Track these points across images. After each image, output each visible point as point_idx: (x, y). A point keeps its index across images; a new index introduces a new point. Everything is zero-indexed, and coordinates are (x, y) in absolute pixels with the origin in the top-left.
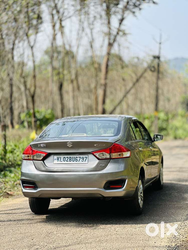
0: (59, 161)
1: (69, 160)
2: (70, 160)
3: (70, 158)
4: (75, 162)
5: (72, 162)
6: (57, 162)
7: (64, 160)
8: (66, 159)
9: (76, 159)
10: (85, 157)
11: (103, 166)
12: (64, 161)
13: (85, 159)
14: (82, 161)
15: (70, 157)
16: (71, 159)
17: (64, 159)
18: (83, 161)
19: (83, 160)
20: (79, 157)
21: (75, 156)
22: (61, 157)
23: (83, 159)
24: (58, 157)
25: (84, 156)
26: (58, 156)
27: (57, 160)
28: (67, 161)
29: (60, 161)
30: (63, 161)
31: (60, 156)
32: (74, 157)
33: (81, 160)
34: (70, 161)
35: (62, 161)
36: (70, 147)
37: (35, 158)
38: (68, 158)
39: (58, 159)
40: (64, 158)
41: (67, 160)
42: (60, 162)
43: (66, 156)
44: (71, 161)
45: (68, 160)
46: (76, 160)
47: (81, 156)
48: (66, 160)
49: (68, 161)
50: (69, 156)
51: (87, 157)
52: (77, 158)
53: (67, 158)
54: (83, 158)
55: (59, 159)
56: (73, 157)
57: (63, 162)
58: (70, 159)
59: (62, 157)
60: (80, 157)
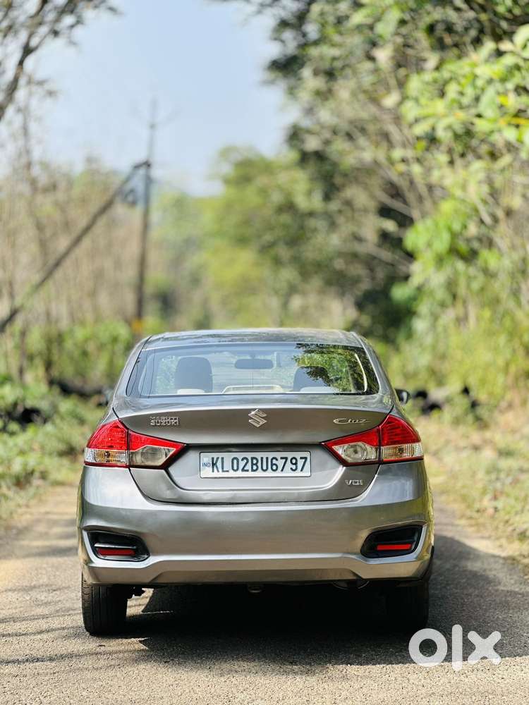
0: (218, 471)
1: (252, 468)
2: (255, 467)
3: (255, 461)
4: (269, 473)
5: (260, 473)
6: (213, 471)
7: (235, 468)
8: (242, 464)
9: (272, 465)
10: (301, 458)
11: (358, 484)
12: (233, 469)
13: (300, 463)
14: (291, 469)
15: (252, 459)
16: (256, 464)
17: (233, 463)
18: (296, 469)
19: (294, 467)
20: (282, 458)
21: (271, 455)
22: (223, 458)
23: (296, 464)
24: (213, 459)
25: (298, 455)
26: (215, 455)
27: (213, 467)
28: (243, 470)
29: (220, 470)
30: (231, 471)
31: (220, 455)
32: (267, 458)
33: (289, 465)
34: (253, 470)
35: (228, 471)
36: (258, 426)
37: (138, 459)
38: (247, 462)
39: (214, 464)
40: (235, 461)
41: (245, 466)
42: (223, 471)
43: (240, 455)
44: (257, 469)
45: (249, 467)
46: (274, 467)
47: (290, 455)
48: (241, 467)
49: (248, 471)
50: (249, 455)
51: (306, 458)
52: (274, 461)
53: (243, 460)
54: (294, 461)
55: (219, 464)
56: (262, 458)
57: (232, 474)
58: (253, 464)
59: (228, 456)
60: (286, 459)
